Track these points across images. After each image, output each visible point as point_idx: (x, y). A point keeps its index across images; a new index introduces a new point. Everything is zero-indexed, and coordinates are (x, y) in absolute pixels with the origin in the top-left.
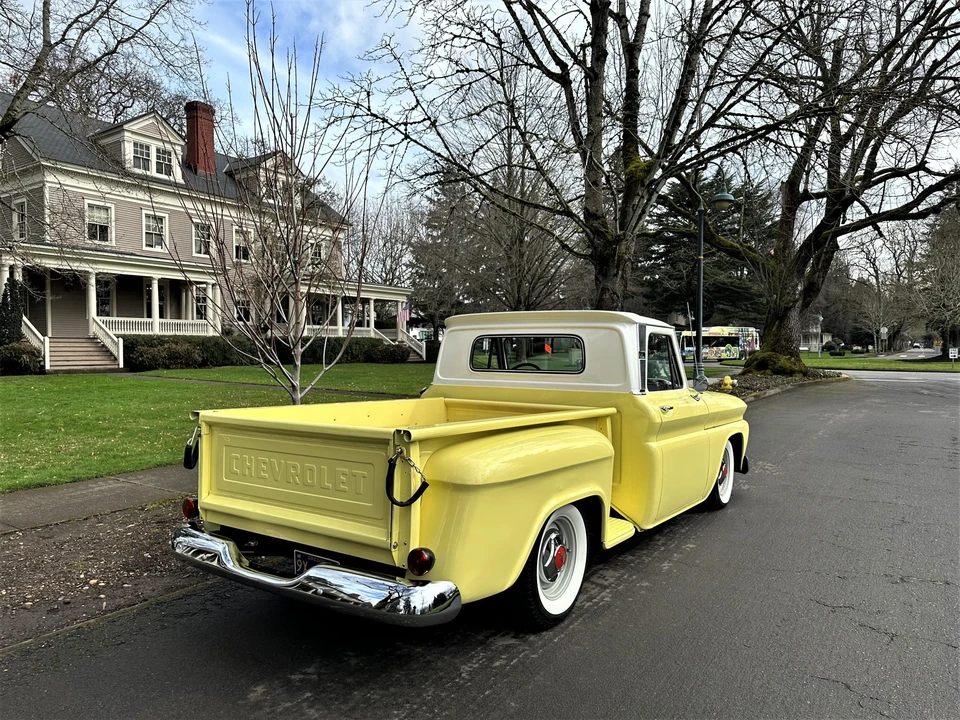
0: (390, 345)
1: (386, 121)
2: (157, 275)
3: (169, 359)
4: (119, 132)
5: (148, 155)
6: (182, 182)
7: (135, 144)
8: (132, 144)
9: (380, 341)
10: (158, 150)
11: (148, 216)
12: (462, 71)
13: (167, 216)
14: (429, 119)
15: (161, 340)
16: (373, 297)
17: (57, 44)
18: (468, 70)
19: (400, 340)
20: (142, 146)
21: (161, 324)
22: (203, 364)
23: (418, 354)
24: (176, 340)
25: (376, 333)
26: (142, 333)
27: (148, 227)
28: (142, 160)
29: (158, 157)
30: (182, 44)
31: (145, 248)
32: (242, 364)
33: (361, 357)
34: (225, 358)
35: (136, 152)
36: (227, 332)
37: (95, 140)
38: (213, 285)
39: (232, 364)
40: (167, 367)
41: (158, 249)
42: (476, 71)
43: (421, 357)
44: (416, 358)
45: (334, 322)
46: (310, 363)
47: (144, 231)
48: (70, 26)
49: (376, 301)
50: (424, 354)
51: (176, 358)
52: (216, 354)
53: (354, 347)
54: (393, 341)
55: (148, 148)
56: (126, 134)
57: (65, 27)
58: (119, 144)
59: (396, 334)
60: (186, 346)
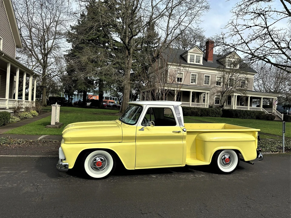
0: (268, 114)
1: (229, 45)
2: (192, 91)
3: (191, 113)
4: (187, 53)
5: (194, 58)
6: (202, 64)
7: (191, 55)
8: (190, 56)
9: (263, 112)
10: (196, 56)
11: (192, 75)
12: (249, 27)
13: (197, 74)
14: (245, 42)
15: (190, 108)
16: (263, 97)
17: (170, 34)
18: (251, 27)
19: (273, 112)
20: (192, 55)
21: (192, 104)
22: (201, 116)
23: (280, 118)
24: (194, 108)
25: (263, 109)
26: (186, 106)
27: (192, 77)
28: (192, 60)
29: (196, 58)
30: (198, 28)
31: (191, 83)
32: (213, 116)
33: (255, 117)
34: (208, 114)
35: (190, 57)
36: (210, 107)
37: (181, 56)
38: (207, 93)
39: (210, 116)
40: (191, 116)
41: (194, 83)
42: (254, 26)
43: (281, 119)
44: (279, 119)
45: (247, 105)
46: (235, 118)
47: (191, 79)
48: (173, 29)
49: (264, 98)
50: (282, 118)
51: (193, 113)
52: (205, 113)
53: (252, 114)
54: (269, 112)
55: (194, 56)
56: (189, 53)
57: (171, 29)
58: (187, 56)
59: (272, 110)
60: (197, 110)
